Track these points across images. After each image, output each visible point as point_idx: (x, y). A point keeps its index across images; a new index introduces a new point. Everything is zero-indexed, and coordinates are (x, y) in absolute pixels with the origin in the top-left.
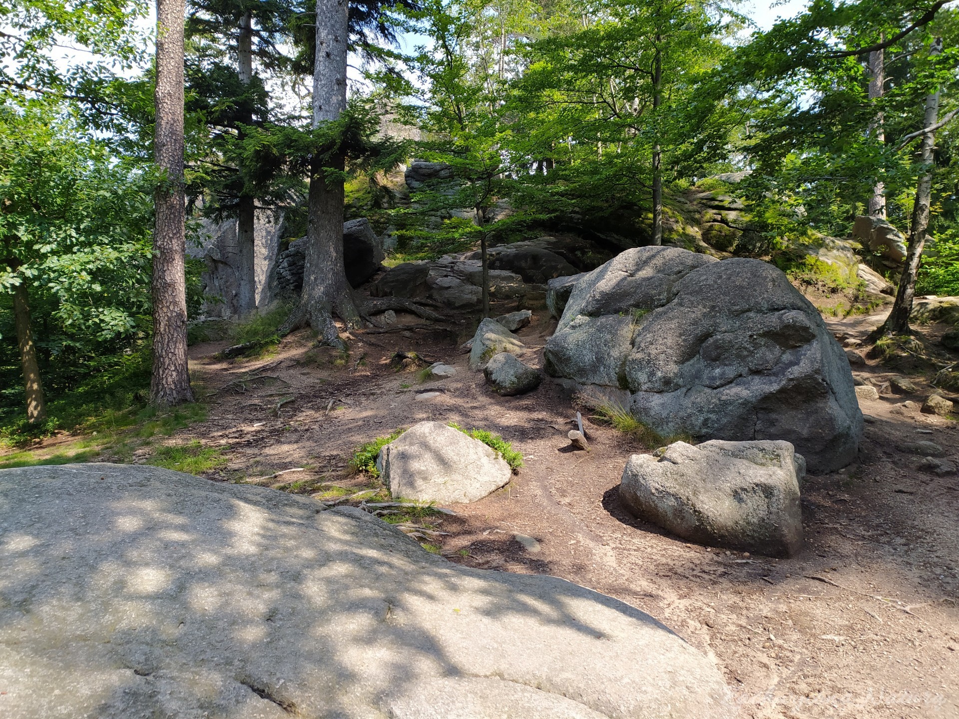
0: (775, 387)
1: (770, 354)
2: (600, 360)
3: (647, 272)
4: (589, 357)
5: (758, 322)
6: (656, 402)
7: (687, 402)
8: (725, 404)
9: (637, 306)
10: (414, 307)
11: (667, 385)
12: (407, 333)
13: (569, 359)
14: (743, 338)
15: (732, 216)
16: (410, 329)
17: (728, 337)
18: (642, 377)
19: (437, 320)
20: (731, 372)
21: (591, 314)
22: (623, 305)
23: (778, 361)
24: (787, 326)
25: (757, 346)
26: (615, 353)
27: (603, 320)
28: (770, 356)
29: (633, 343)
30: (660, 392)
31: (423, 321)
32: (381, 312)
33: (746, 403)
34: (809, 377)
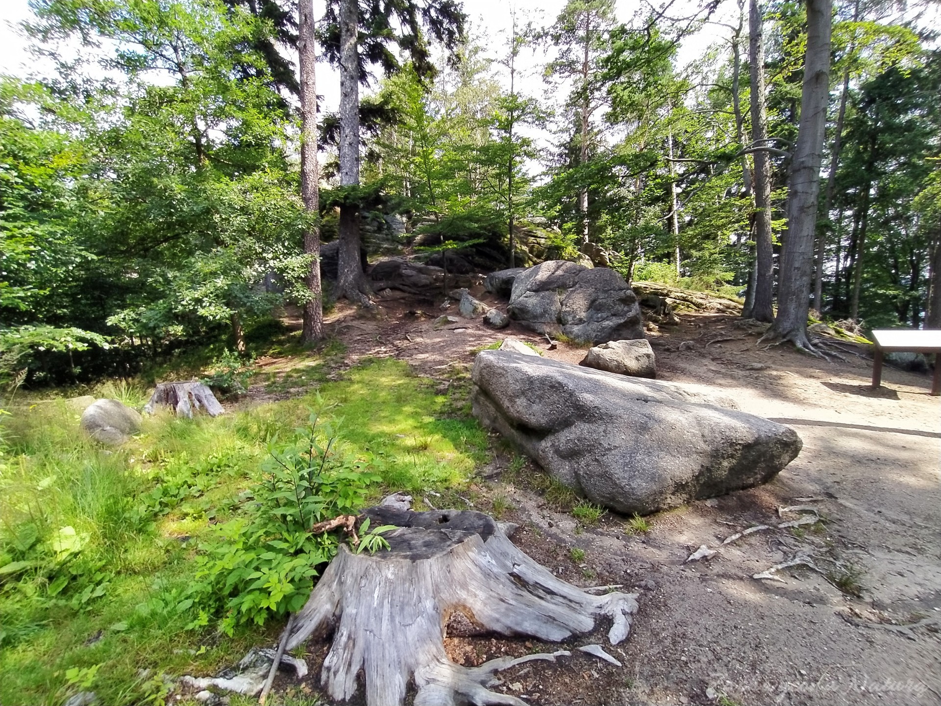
0: (622, 321)
1: (621, 308)
2: (545, 312)
3: (560, 272)
4: (539, 311)
5: (616, 295)
6: (576, 329)
7: (589, 328)
8: (604, 328)
9: (558, 287)
10: (401, 287)
11: (581, 321)
12: (402, 301)
13: (529, 311)
14: (610, 301)
15: (543, 241)
16: (403, 298)
17: (604, 301)
18: (570, 318)
19: (415, 294)
20: (605, 315)
21: (536, 291)
22: (551, 287)
23: (623, 310)
24: (628, 297)
25: (615, 305)
26: (554, 308)
27: (542, 294)
28: (620, 308)
29: (562, 304)
30: (577, 324)
31: (407, 295)
32: (383, 289)
33: (611, 327)
34: (635, 316)
